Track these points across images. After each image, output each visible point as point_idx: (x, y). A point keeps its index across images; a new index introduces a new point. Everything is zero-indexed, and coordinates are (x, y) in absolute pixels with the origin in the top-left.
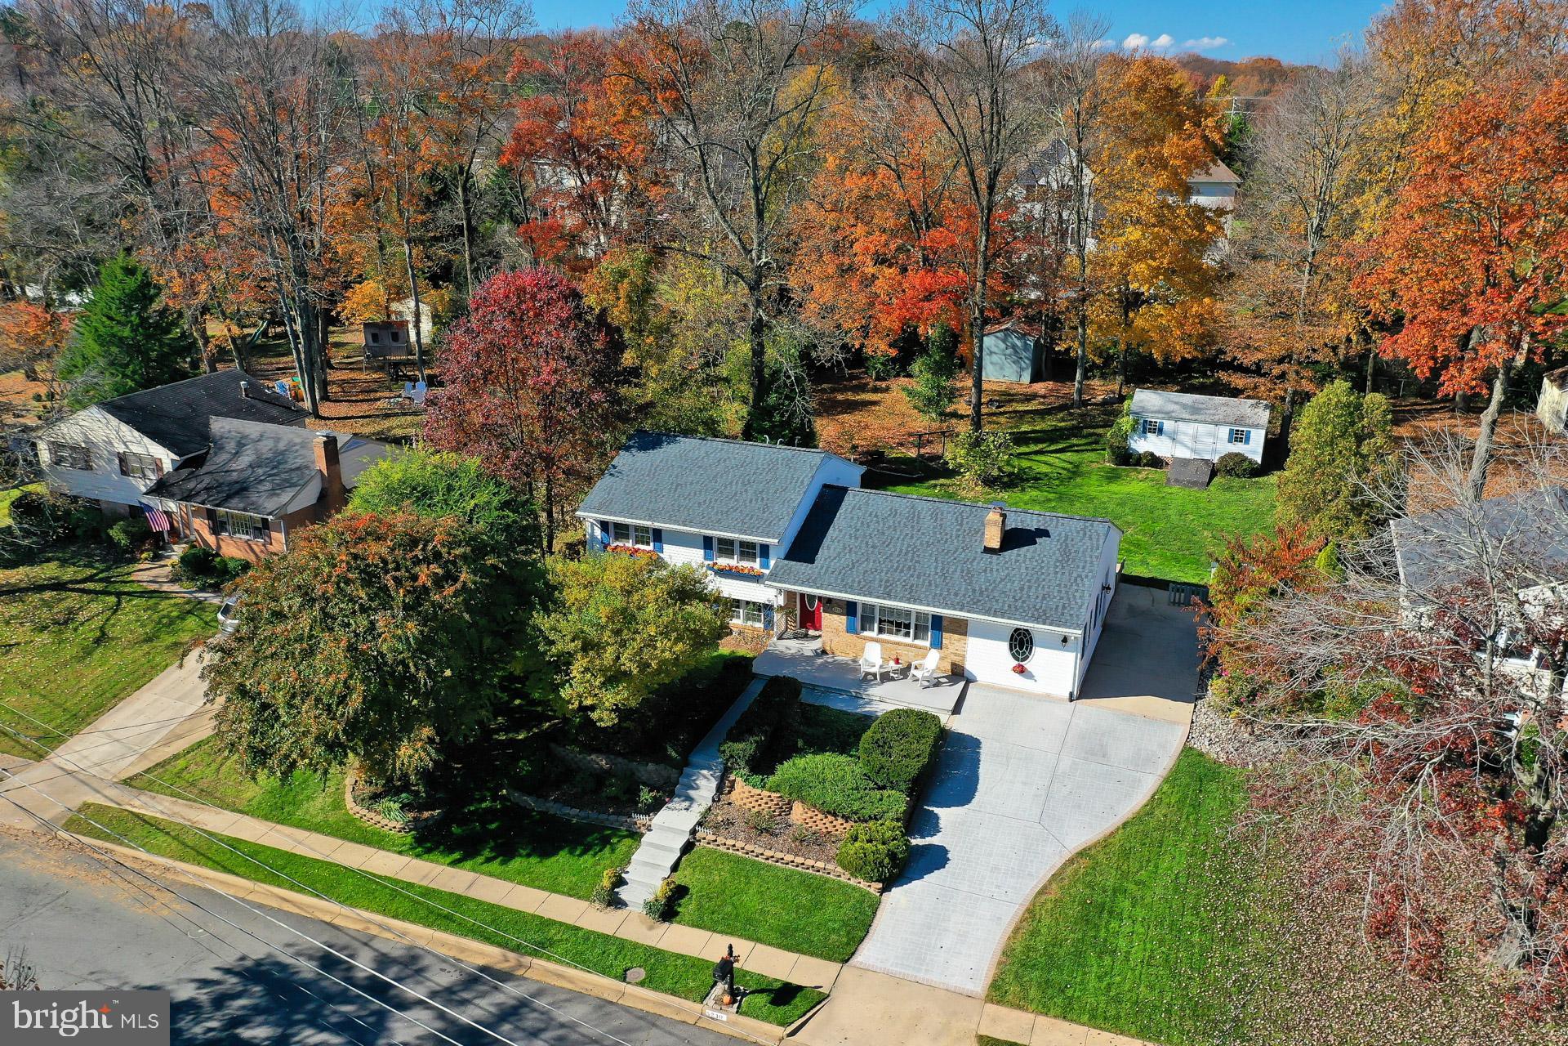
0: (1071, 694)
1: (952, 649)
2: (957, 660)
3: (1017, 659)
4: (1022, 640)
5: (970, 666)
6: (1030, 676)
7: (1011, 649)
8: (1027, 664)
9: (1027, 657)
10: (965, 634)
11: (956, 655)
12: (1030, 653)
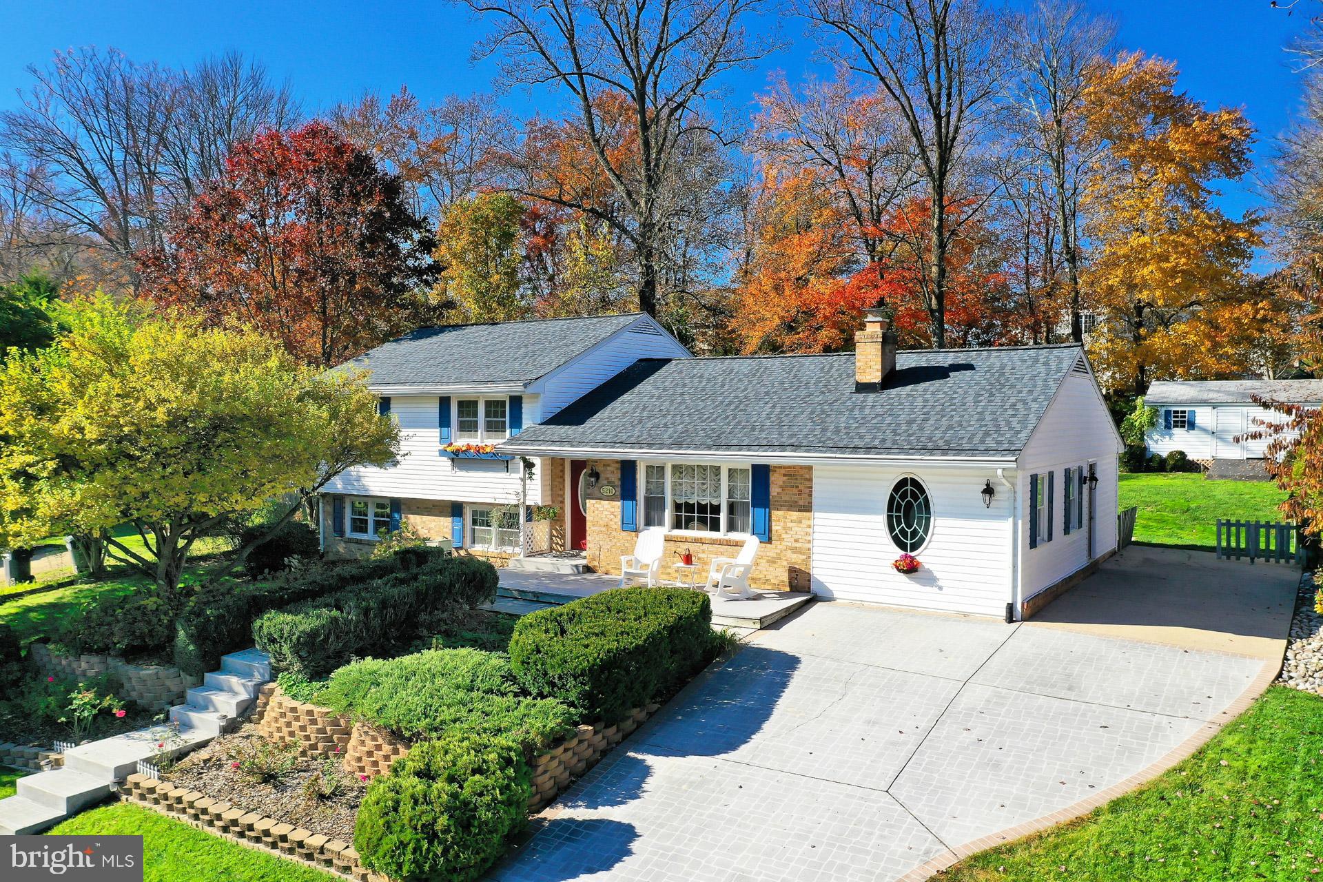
0: (1011, 608)
1: (788, 540)
2: (797, 560)
3: (902, 546)
4: (909, 505)
5: (822, 573)
6: (930, 580)
7: (891, 529)
8: (922, 555)
9: (922, 540)
10: (808, 508)
11: (795, 550)
12: (926, 531)
